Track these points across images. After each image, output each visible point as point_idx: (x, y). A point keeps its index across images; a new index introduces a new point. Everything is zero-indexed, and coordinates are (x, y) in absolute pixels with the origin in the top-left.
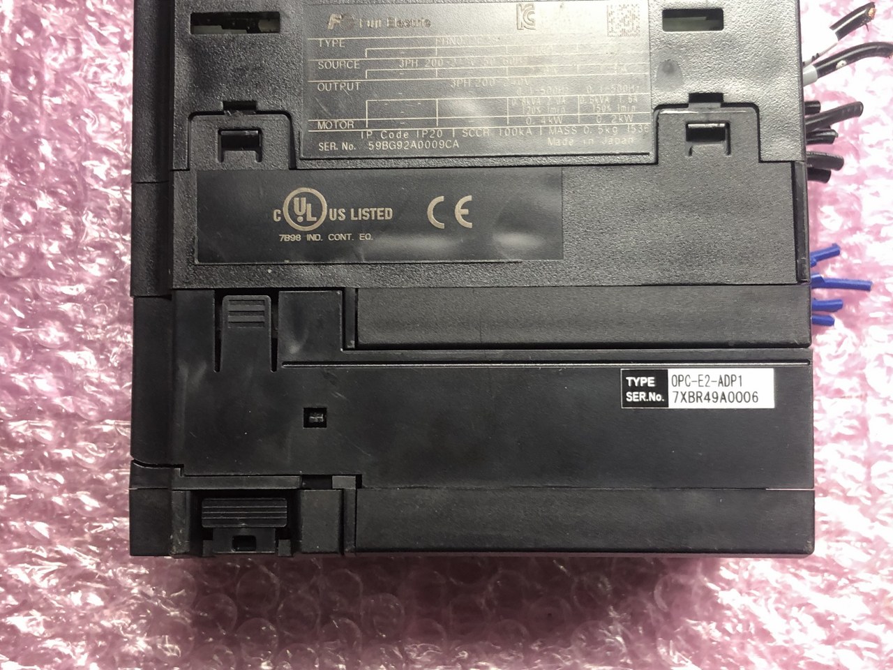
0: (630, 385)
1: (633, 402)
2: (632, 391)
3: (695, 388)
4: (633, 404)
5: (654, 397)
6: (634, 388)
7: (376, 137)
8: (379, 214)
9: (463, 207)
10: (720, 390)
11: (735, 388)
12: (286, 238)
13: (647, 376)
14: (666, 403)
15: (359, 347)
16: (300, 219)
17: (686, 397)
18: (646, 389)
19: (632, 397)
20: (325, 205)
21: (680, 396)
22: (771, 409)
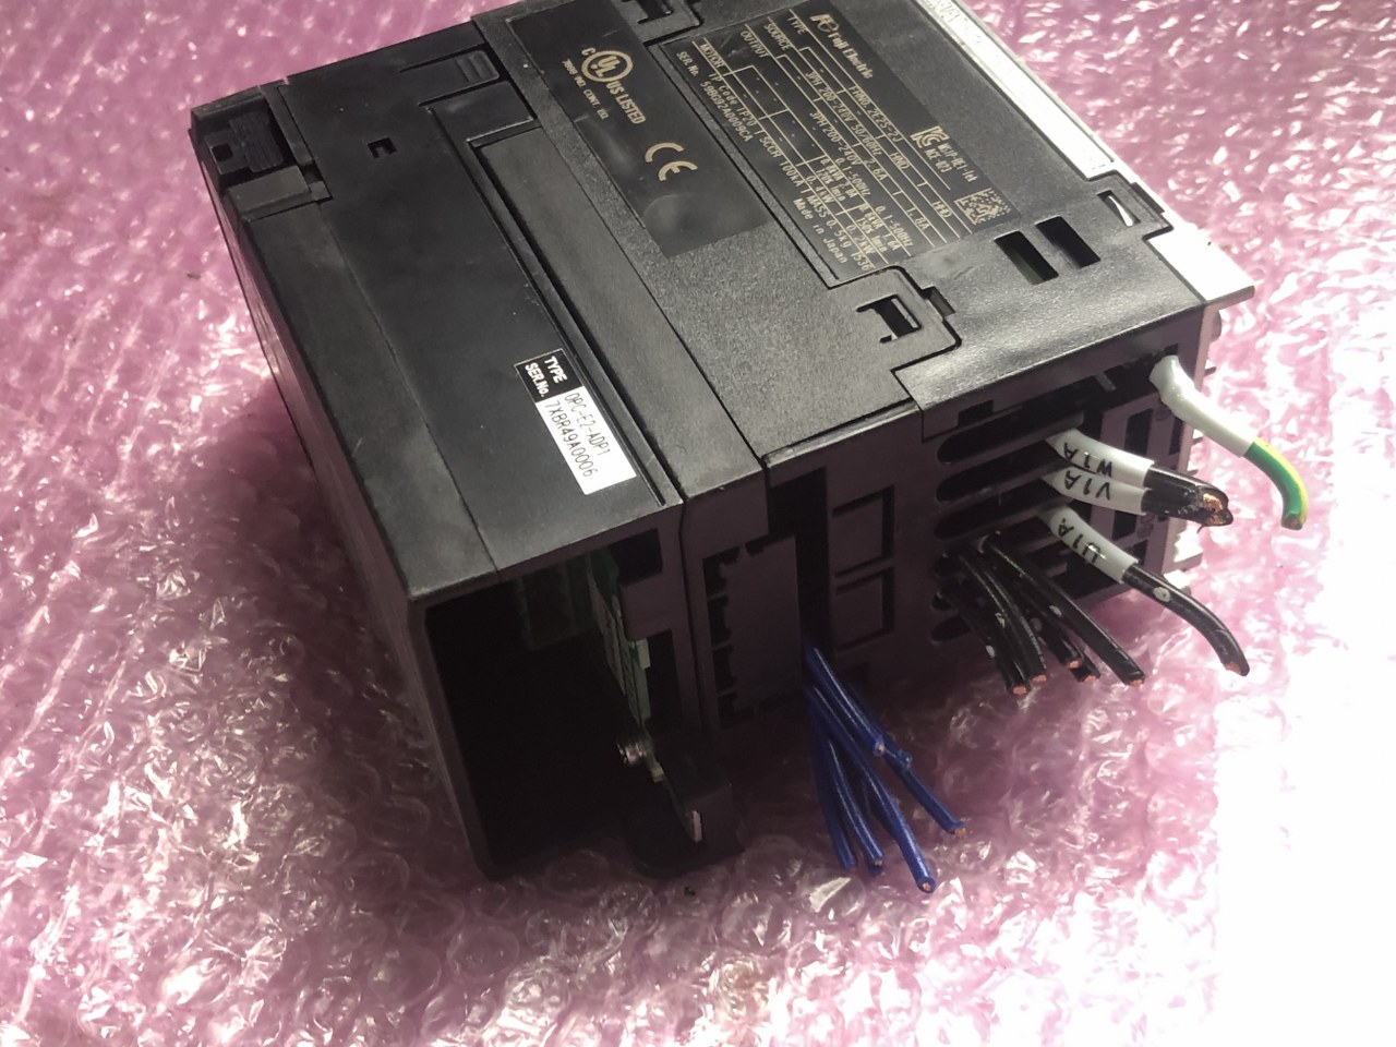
0: (546, 362)
1: (526, 372)
2: (540, 367)
3: (572, 417)
4: (525, 373)
5: (543, 388)
6: (544, 368)
7: (717, 84)
8: (635, 114)
9: (680, 167)
10: (583, 439)
11: (592, 451)
12: (568, 64)
13: (565, 372)
14: (539, 398)
15: (477, 151)
16: (594, 67)
17: (558, 414)
18: (549, 376)
19: (533, 370)
20: (620, 76)
21: (556, 408)
22: (582, 493)
